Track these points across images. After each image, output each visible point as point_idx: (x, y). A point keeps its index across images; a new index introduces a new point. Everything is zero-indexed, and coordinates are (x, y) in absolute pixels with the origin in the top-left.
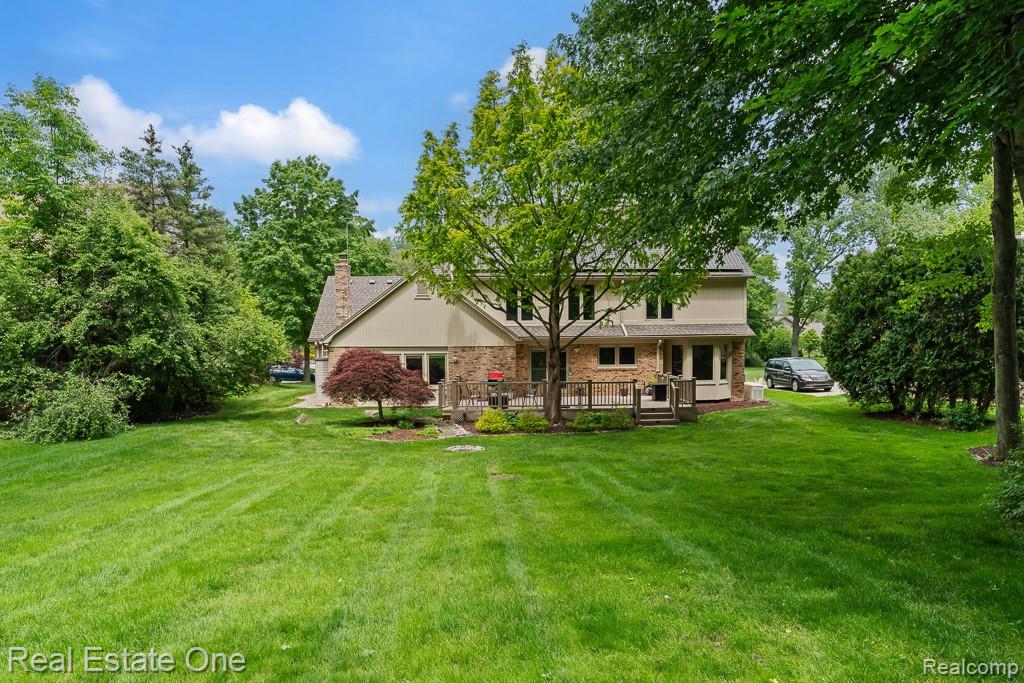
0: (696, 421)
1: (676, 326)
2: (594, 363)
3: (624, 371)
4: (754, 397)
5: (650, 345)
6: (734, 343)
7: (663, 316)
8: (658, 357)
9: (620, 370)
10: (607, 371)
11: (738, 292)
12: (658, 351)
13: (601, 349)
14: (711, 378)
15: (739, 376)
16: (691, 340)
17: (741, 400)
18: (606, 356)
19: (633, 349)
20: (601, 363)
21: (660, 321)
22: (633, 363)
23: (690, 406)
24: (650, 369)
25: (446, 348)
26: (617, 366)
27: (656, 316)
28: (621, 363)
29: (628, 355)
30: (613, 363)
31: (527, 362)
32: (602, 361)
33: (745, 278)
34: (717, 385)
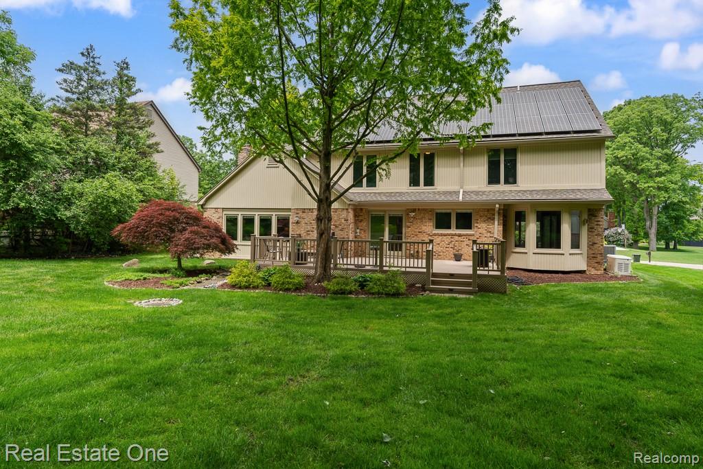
0: (504, 293)
1: (519, 191)
2: (429, 228)
3: (460, 235)
4: (617, 271)
5: (488, 210)
6: (589, 210)
7: (507, 182)
8: (496, 223)
9: (455, 235)
10: (442, 235)
11: (595, 154)
12: (496, 217)
13: (437, 214)
14: (558, 247)
15: (596, 246)
16: (534, 204)
17: (599, 273)
18: (442, 221)
19: (471, 214)
20: (438, 227)
21: (502, 187)
22: (471, 229)
23: (499, 273)
24: (489, 235)
25: (289, 210)
26: (453, 231)
27: (498, 182)
28: (457, 228)
29: (465, 220)
30: (449, 228)
31: (366, 224)
32: (439, 225)
33: (604, 139)
34: (567, 255)
